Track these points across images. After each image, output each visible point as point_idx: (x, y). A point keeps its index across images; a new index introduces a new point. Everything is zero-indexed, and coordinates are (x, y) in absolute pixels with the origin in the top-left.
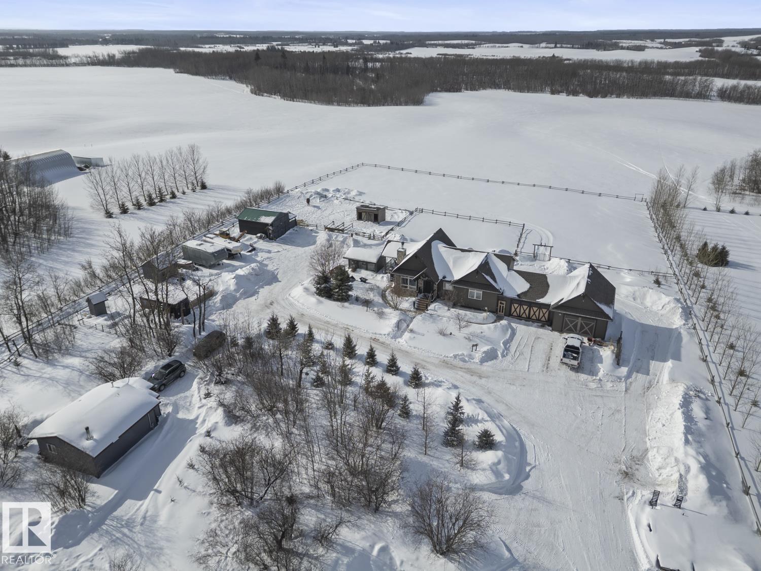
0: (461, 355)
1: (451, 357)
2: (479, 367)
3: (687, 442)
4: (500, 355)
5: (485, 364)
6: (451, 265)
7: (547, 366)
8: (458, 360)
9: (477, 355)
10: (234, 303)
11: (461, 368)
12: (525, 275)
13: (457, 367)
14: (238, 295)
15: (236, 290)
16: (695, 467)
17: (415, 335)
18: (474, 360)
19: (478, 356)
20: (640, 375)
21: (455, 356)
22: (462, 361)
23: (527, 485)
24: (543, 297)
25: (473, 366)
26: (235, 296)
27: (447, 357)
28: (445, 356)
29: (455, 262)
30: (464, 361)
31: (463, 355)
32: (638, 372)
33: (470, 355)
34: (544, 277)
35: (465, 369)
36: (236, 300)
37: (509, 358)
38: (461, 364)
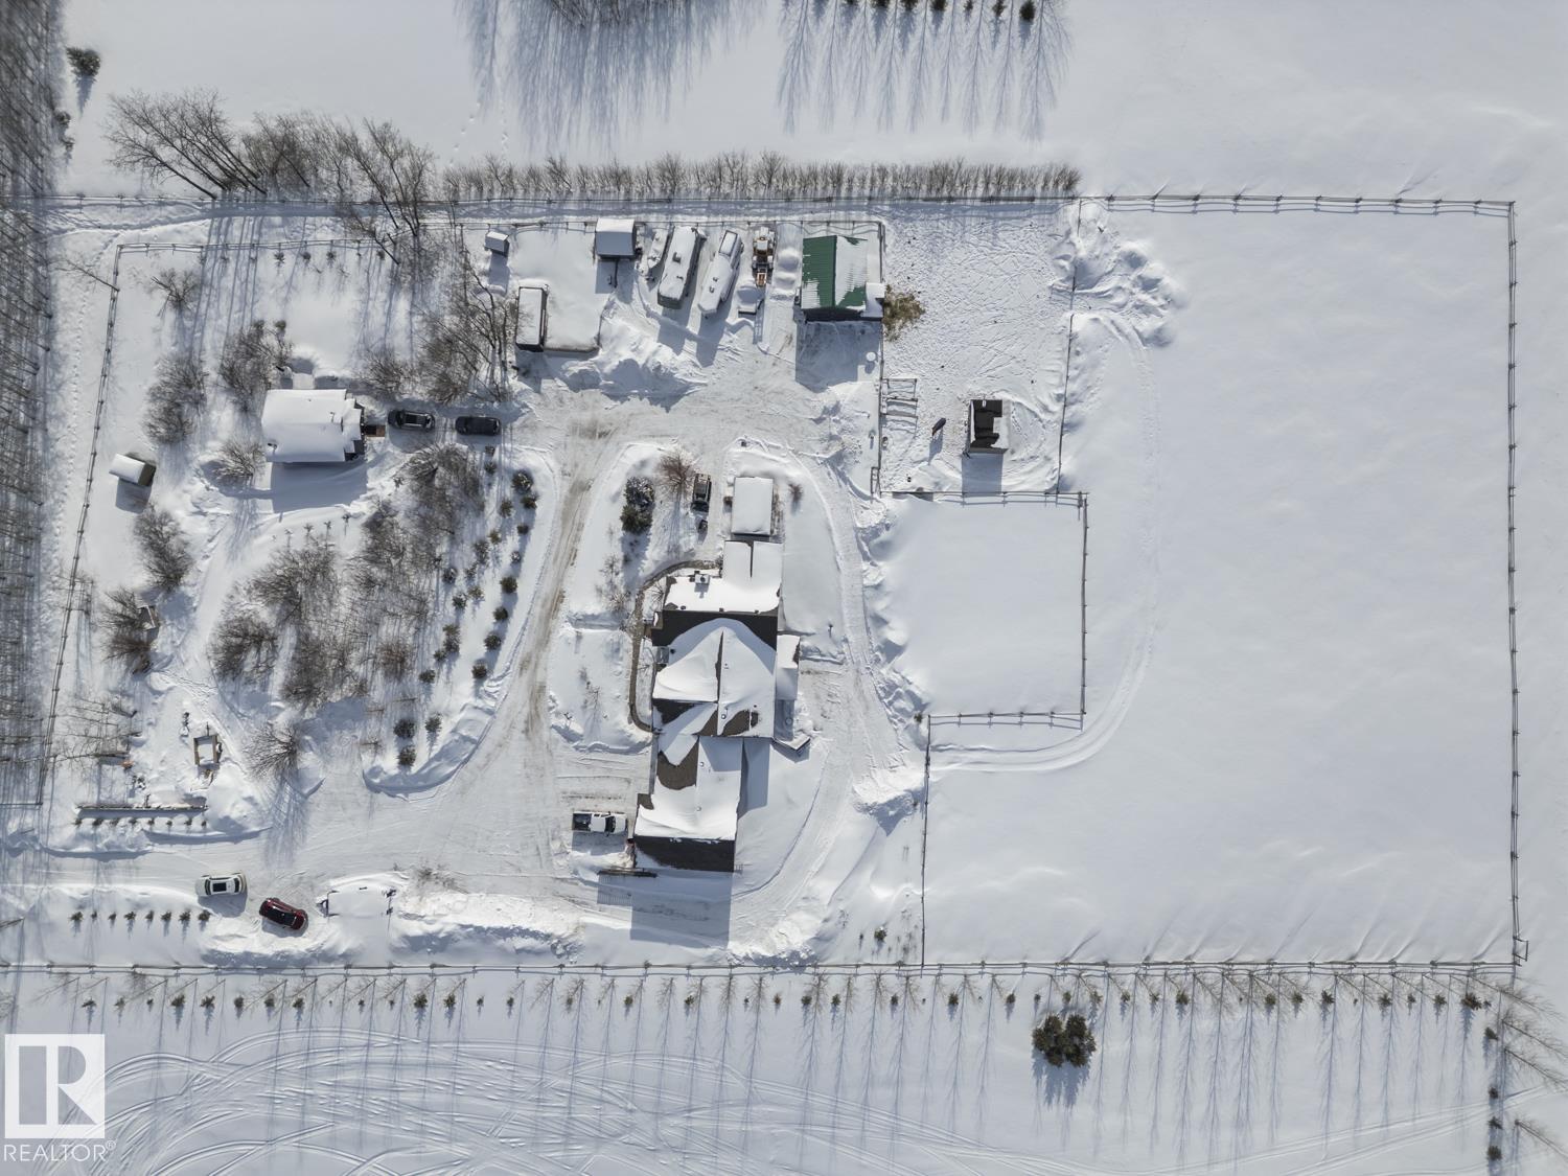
2: (545, 726)
3: (463, 927)
4: (575, 744)
5: (553, 732)
6: (690, 655)
7: (574, 796)
10: (591, 387)
12: (692, 756)
14: (603, 382)
15: (607, 377)
16: (432, 929)
17: (573, 643)
19: (562, 722)
20: (596, 894)
23: (382, 797)
24: (662, 783)
26: (598, 380)
29: (699, 660)
32: (600, 892)
34: (692, 781)
36: (595, 385)
37: (578, 754)
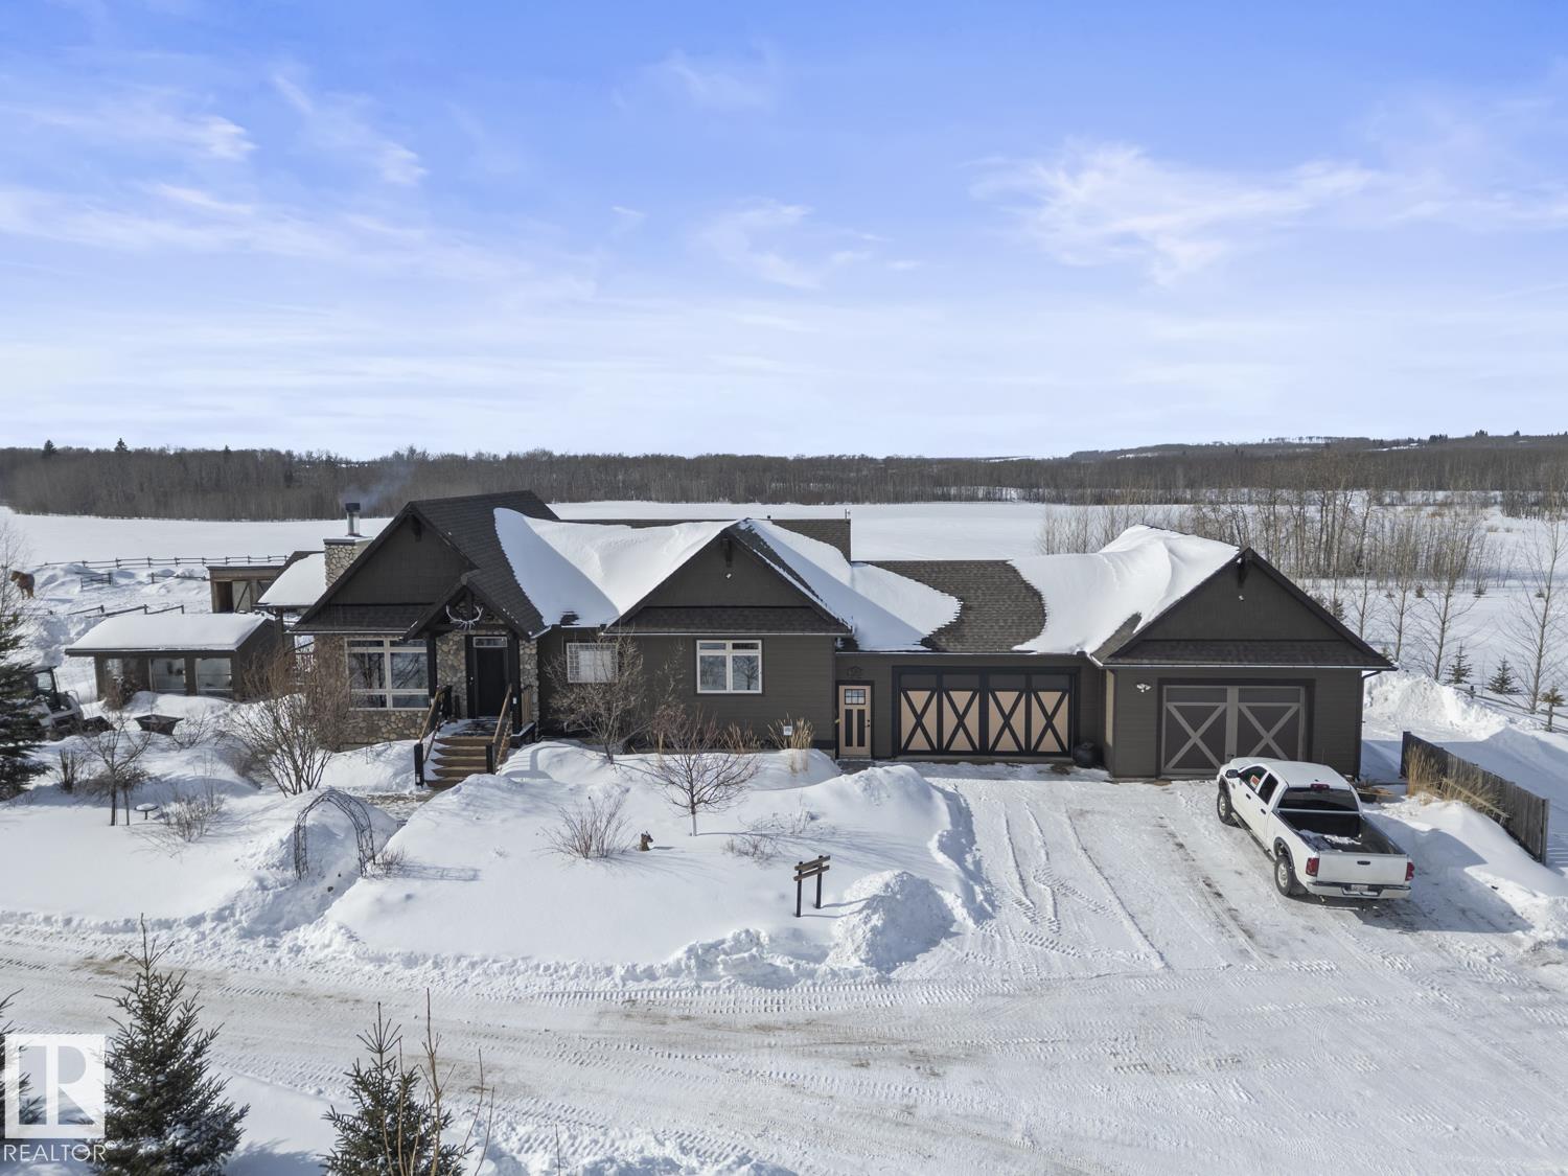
0: (738, 945)
1: (675, 972)
2: (876, 997)
4: (960, 912)
5: (903, 972)
8: (726, 978)
9: (837, 929)
11: (765, 1028)
13: (731, 1028)
18: (830, 962)
19: (842, 931)
21: (704, 959)
22: (749, 980)
25: (837, 1003)
27: (650, 974)
28: (631, 974)
30: (772, 980)
31: (753, 939)
33: (797, 935)
35: (792, 1027)
38: (753, 1001)
